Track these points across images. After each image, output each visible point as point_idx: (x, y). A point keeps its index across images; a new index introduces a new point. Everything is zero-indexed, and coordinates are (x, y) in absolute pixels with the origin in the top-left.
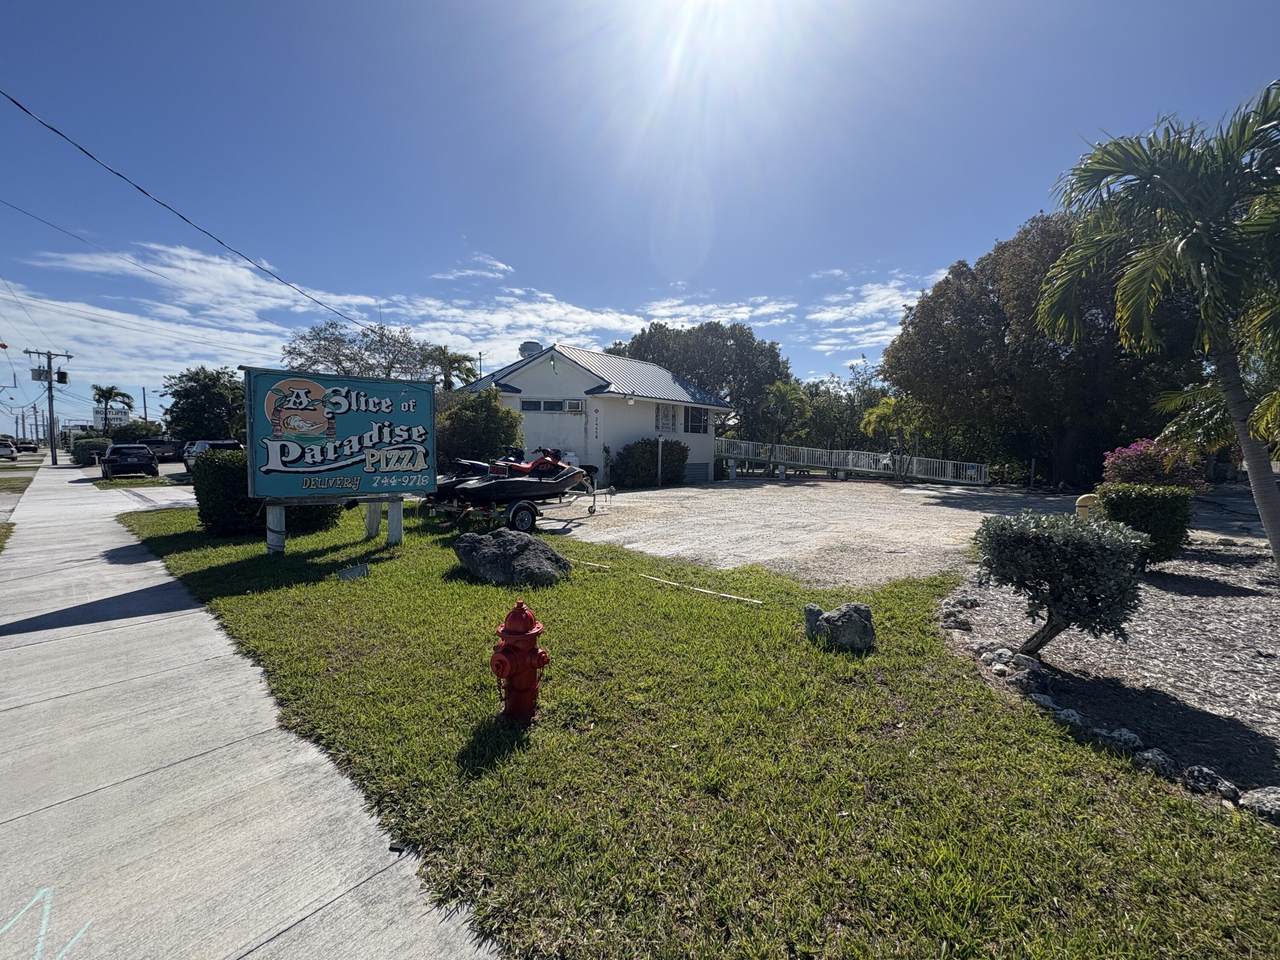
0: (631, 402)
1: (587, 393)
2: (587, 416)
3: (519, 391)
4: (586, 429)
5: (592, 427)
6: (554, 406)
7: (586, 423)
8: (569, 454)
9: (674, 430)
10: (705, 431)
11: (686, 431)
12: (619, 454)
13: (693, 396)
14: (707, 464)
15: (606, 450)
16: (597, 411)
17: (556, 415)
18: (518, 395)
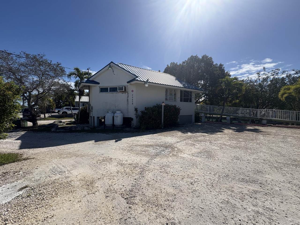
0: (147, 86)
1: (128, 82)
2: (128, 94)
3: (98, 83)
4: (128, 100)
5: (130, 99)
6: (114, 90)
7: (128, 97)
8: (117, 112)
9: (175, 100)
10: (191, 101)
11: (181, 101)
12: (142, 112)
13: (184, 85)
14: (191, 116)
15: (136, 110)
16: (132, 91)
17: (114, 94)
18: (99, 85)
